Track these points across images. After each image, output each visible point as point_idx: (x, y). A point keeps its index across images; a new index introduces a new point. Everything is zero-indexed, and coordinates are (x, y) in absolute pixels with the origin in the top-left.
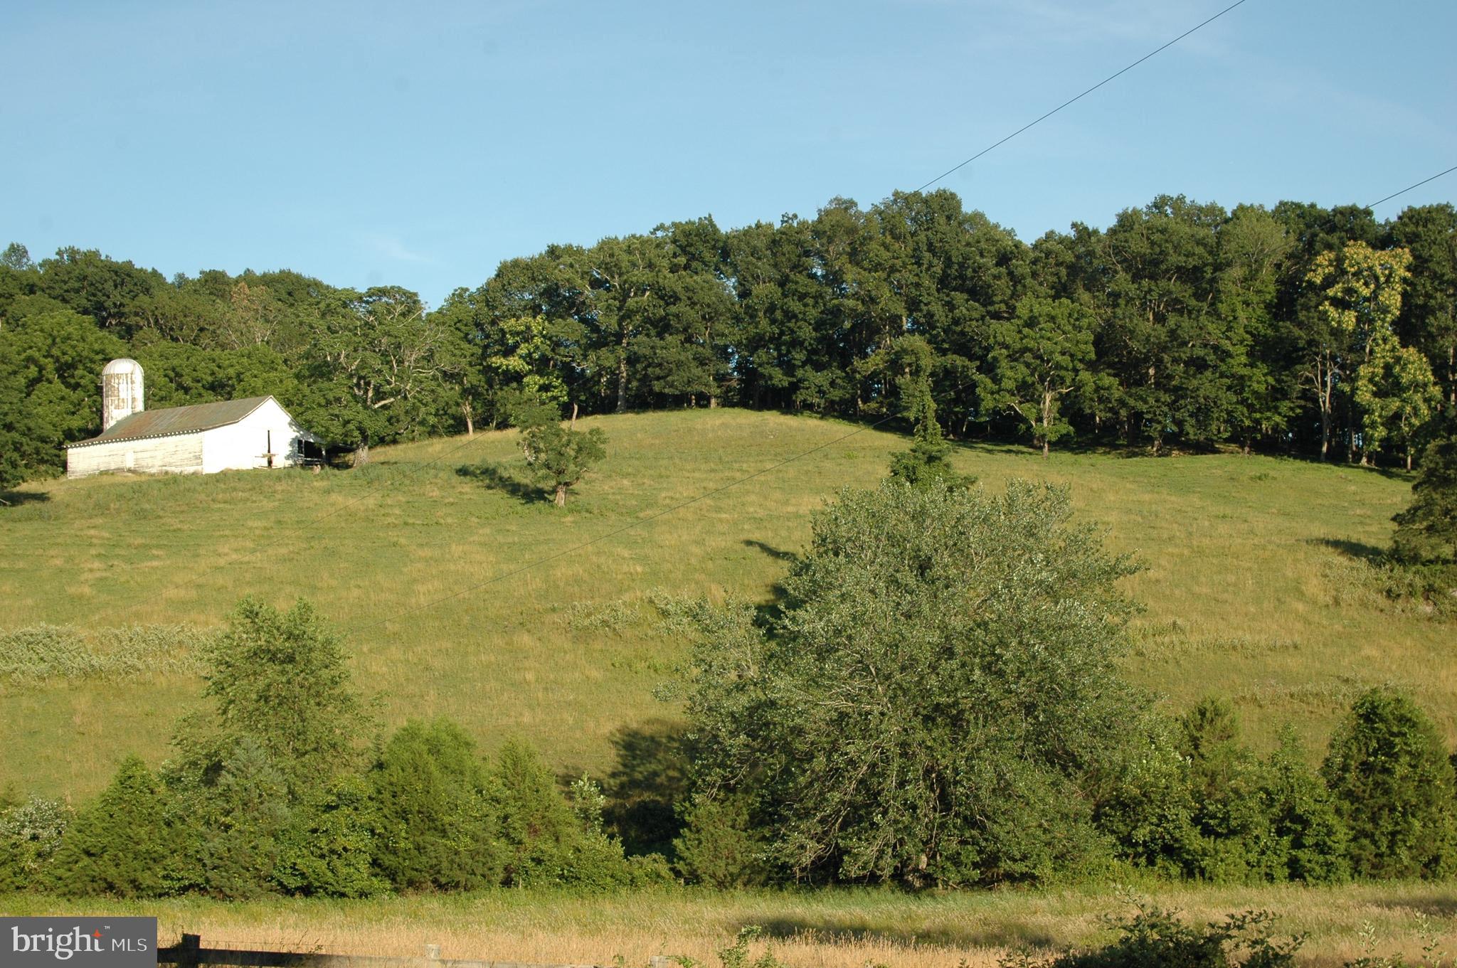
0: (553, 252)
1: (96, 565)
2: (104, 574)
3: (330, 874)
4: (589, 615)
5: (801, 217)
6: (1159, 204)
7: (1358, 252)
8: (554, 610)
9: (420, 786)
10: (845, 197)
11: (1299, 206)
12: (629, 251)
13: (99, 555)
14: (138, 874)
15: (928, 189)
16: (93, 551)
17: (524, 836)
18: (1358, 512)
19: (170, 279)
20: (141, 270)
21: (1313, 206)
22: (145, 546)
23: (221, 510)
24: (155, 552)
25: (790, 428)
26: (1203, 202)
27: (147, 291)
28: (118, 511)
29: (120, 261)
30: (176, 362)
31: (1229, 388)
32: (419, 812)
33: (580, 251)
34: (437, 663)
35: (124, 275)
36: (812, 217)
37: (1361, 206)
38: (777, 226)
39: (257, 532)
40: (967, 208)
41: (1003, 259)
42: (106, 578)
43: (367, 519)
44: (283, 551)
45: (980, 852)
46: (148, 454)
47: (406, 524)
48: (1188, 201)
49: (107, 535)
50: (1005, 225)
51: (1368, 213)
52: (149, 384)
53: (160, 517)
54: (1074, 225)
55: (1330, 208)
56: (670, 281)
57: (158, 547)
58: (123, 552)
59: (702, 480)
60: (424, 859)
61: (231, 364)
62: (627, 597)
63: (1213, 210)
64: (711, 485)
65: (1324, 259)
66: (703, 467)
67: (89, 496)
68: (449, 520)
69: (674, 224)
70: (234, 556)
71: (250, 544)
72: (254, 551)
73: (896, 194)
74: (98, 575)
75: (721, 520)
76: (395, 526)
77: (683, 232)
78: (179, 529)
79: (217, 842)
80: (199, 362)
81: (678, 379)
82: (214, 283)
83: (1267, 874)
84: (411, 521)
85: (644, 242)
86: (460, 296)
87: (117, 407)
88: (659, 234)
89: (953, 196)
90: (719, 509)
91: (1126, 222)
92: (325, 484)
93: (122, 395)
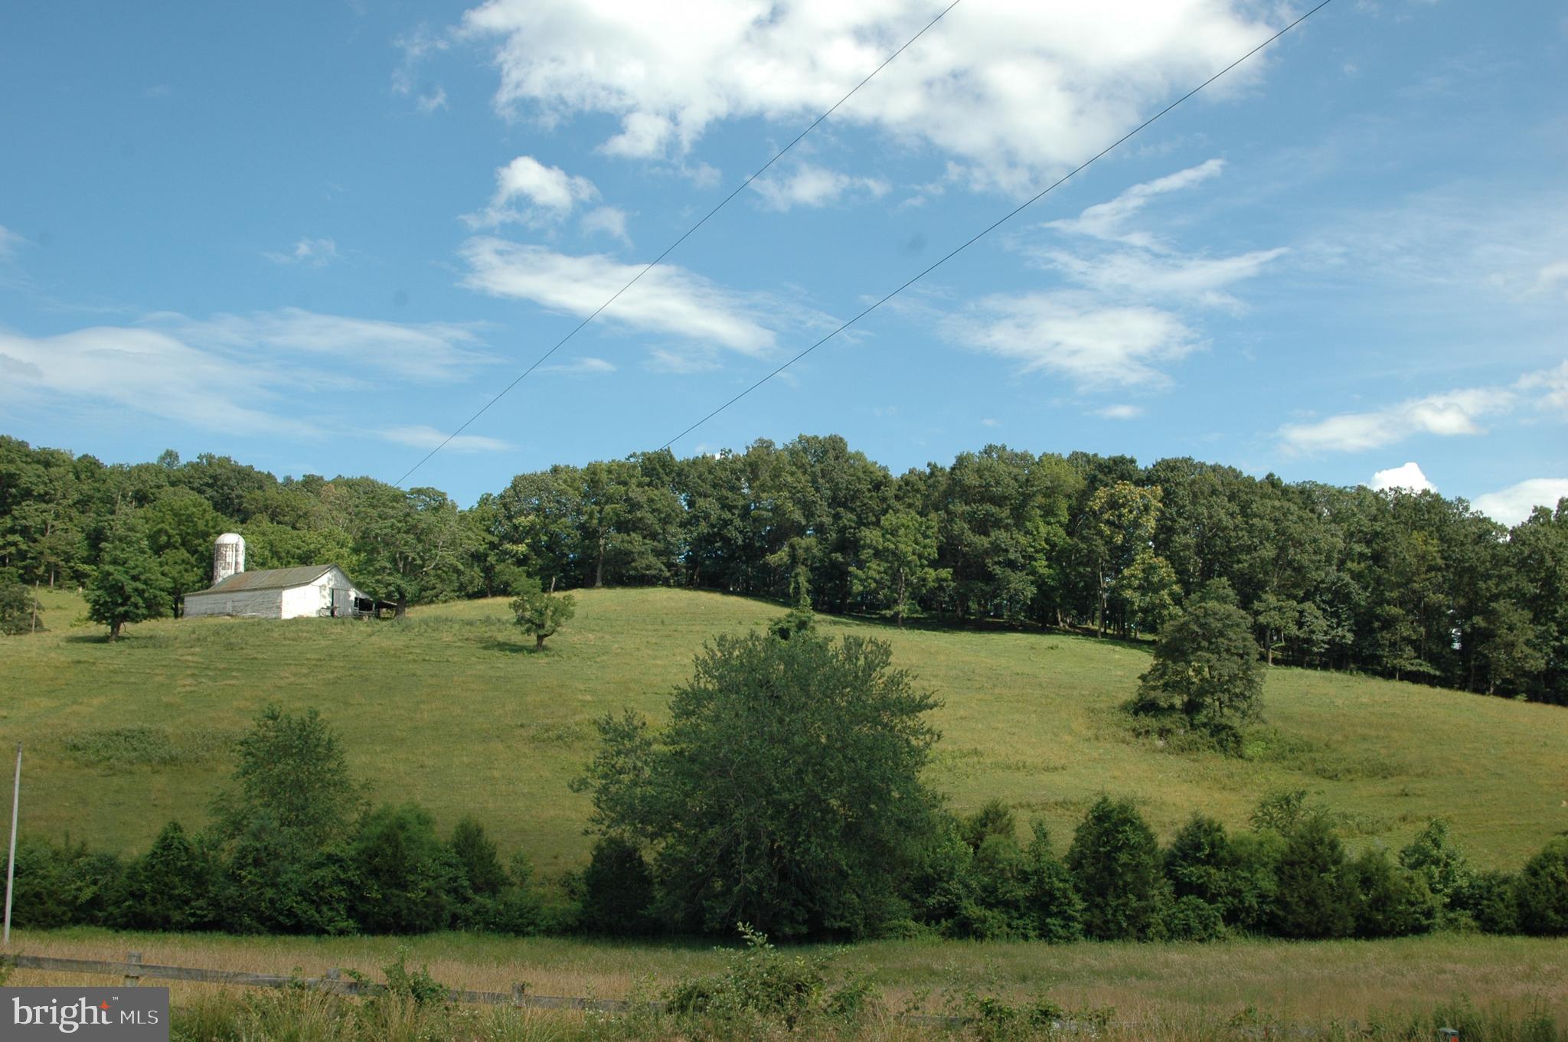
0: (555, 470)
1: (189, 681)
2: (193, 689)
3: (317, 915)
4: (547, 731)
5: (734, 452)
6: (989, 451)
7: (1126, 489)
8: (522, 726)
9: (389, 851)
10: (766, 438)
11: (1085, 455)
12: (610, 472)
13: (193, 675)
14: (171, 913)
15: (823, 434)
16: (189, 672)
17: (470, 893)
18: (1119, 673)
19: (280, 480)
20: (259, 472)
21: (1095, 455)
22: (228, 669)
23: (289, 645)
24: (234, 674)
25: (717, 602)
26: (1019, 450)
27: (260, 488)
28: (213, 643)
29: (244, 465)
30: (272, 537)
31: (1032, 583)
32: (388, 871)
33: (575, 470)
34: (429, 762)
35: (245, 475)
36: (743, 452)
37: (1128, 456)
38: (718, 457)
39: (313, 662)
40: (851, 449)
41: (877, 486)
42: (195, 691)
43: (395, 656)
44: (331, 676)
45: (808, 912)
46: (242, 603)
47: (424, 660)
48: (1008, 449)
49: (201, 660)
50: (881, 463)
51: (1132, 461)
52: (250, 556)
53: (242, 649)
54: (929, 465)
55: (1106, 457)
56: (637, 494)
57: (238, 670)
58: (210, 673)
59: (647, 637)
60: (388, 908)
61: (312, 539)
62: (578, 718)
63: (1024, 457)
64: (654, 640)
65: (1102, 493)
66: (650, 627)
67: (194, 632)
68: (456, 659)
69: (643, 454)
70: (292, 679)
71: (305, 671)
72: (306, 676)
73: (800, 437)
74: (188, 689)
75: (656, 666)
76: (415, 661)
77: (649, 459)
78: (255, 658)
79: (232, 890)
80: (289, 539)
81: (640, 563)
82: (311, 483)
83: (1022, 934)
84: (427, 658)
85: (621, 465)
86: (487, 499)
87: (224, 568)
88: (632, 460)
89: (841, 439)
90: (655, 658)
91: (961, 462)
92: (369, 629)
93: (228, 560)
